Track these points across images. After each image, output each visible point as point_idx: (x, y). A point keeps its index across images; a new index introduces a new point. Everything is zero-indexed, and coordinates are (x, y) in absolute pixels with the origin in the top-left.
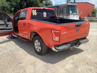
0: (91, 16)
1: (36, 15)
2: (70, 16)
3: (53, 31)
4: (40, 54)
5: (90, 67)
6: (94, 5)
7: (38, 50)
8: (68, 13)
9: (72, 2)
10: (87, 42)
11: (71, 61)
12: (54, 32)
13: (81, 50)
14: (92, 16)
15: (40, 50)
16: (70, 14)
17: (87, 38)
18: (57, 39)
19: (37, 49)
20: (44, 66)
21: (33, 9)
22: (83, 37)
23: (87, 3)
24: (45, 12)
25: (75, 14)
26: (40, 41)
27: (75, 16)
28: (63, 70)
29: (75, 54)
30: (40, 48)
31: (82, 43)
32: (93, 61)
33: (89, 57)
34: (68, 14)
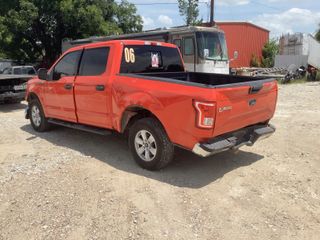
0: (259, 63)
1: (133, 61)
2: (205, 65)
3: (197, 104)
4: (152, 168)
5: (288, 191)
6: (268, 32)
7: (147, 158)
8: (199, 55)
9: (204, 22)
10: (272, 132)
11: (239, 180)
12: (202, 107)
13: (256, 155)
14: (263, 65)
15: (151, 156)
16: (202, 58)
17: (270, 122)
18: (208, 122)
19: (144, 153)
20: (176, 194)
21: (125, 46)
22: (262, 120)
23: (247, 25)
24: (155, 53)
25: (219, 58)
26: (157, 130)
27: (220, 64)
28: (225, 200)
29: (243, 165)
30: (154, 152)
31: (260, 135)
32: (292, 178)
33: (281, 169)
34: (198, 57)
